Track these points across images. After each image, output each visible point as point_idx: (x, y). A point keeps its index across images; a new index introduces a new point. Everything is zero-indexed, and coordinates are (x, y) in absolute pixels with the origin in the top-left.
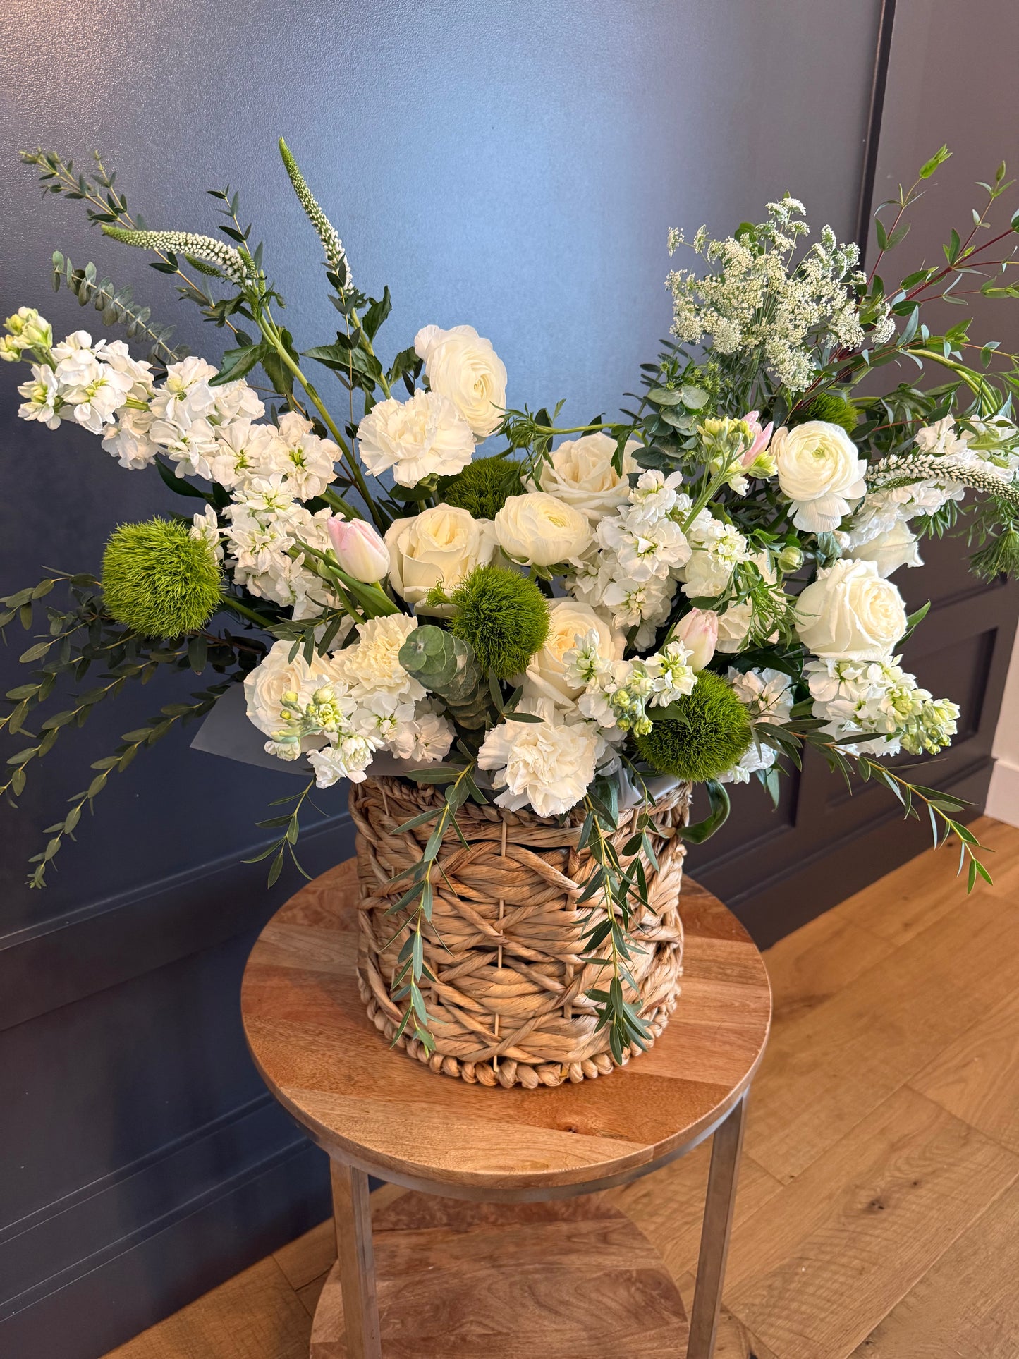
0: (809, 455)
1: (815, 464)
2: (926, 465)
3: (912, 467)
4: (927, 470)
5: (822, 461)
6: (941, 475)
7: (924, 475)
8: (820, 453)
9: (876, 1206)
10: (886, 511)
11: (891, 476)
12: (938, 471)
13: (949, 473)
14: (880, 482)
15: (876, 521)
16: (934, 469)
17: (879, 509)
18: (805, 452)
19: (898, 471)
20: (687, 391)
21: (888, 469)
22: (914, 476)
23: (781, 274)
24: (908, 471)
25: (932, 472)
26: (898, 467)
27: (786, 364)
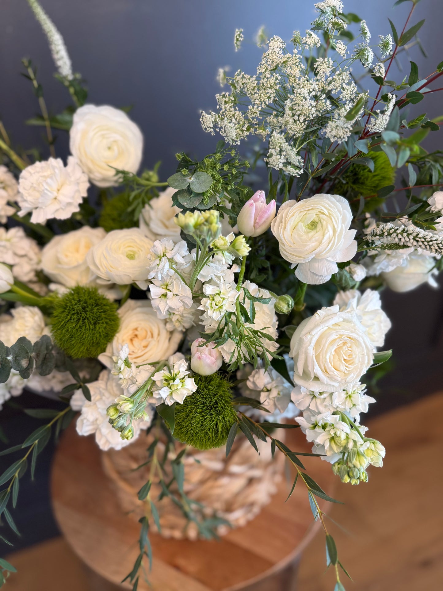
0: (302, 228)
1: (305, 237)
2: (411, 237)
3: (400, 236)
4: (412, 241)
5: (312, 233)
6: (423, 246)
7: (409, 244)
8: (313, 225)
9: (426, 564)
10: (394, 257)
11: (386, 240)
12: (420, 243)
13: (430, 246)
14: (378, 243)
15: (386, 264)
16: (418, 241)
17: (388, 255)
18: (301, 224)
19: (389, 238)
20: (197, 178)
21: (382, 235)
22: (402, 244)
23: (297, 72)
24: (397, 240)
25: (415, 243)
26: (389, 234)
27: (274, 157)
